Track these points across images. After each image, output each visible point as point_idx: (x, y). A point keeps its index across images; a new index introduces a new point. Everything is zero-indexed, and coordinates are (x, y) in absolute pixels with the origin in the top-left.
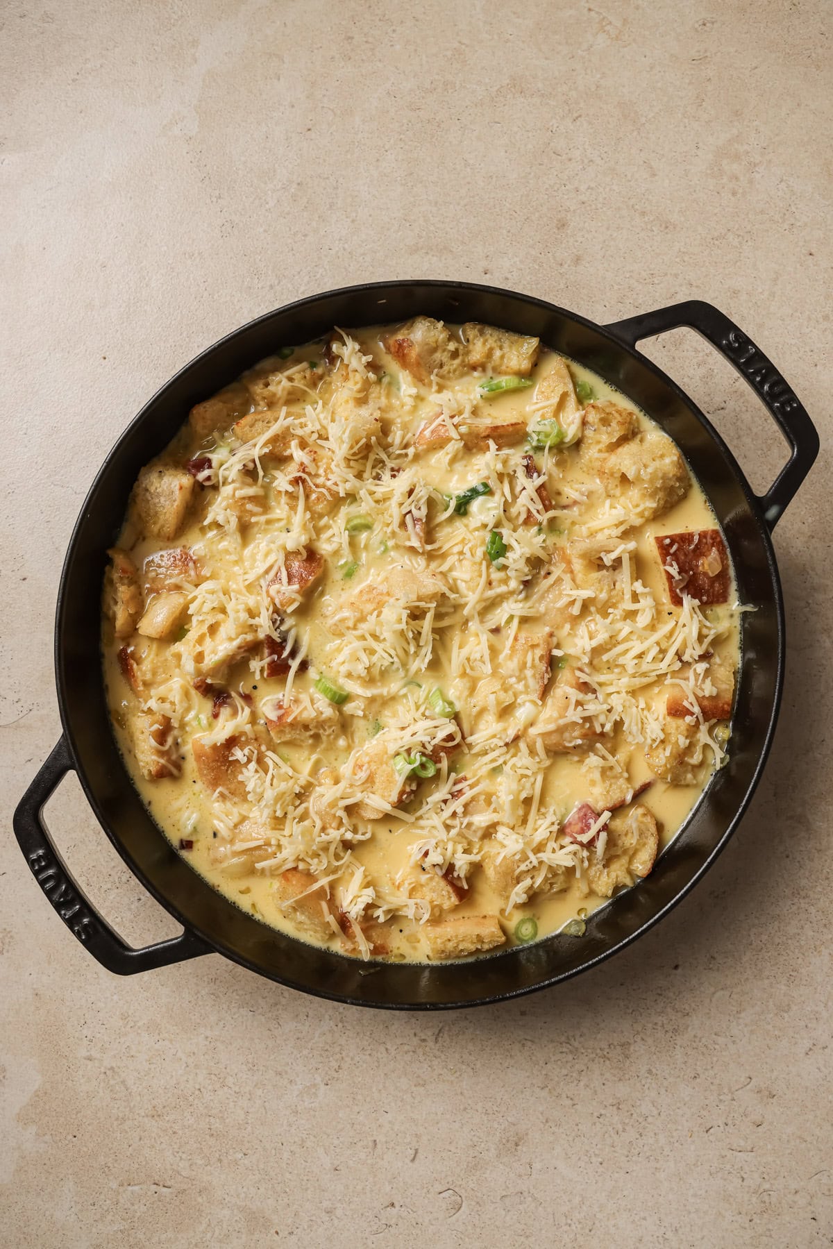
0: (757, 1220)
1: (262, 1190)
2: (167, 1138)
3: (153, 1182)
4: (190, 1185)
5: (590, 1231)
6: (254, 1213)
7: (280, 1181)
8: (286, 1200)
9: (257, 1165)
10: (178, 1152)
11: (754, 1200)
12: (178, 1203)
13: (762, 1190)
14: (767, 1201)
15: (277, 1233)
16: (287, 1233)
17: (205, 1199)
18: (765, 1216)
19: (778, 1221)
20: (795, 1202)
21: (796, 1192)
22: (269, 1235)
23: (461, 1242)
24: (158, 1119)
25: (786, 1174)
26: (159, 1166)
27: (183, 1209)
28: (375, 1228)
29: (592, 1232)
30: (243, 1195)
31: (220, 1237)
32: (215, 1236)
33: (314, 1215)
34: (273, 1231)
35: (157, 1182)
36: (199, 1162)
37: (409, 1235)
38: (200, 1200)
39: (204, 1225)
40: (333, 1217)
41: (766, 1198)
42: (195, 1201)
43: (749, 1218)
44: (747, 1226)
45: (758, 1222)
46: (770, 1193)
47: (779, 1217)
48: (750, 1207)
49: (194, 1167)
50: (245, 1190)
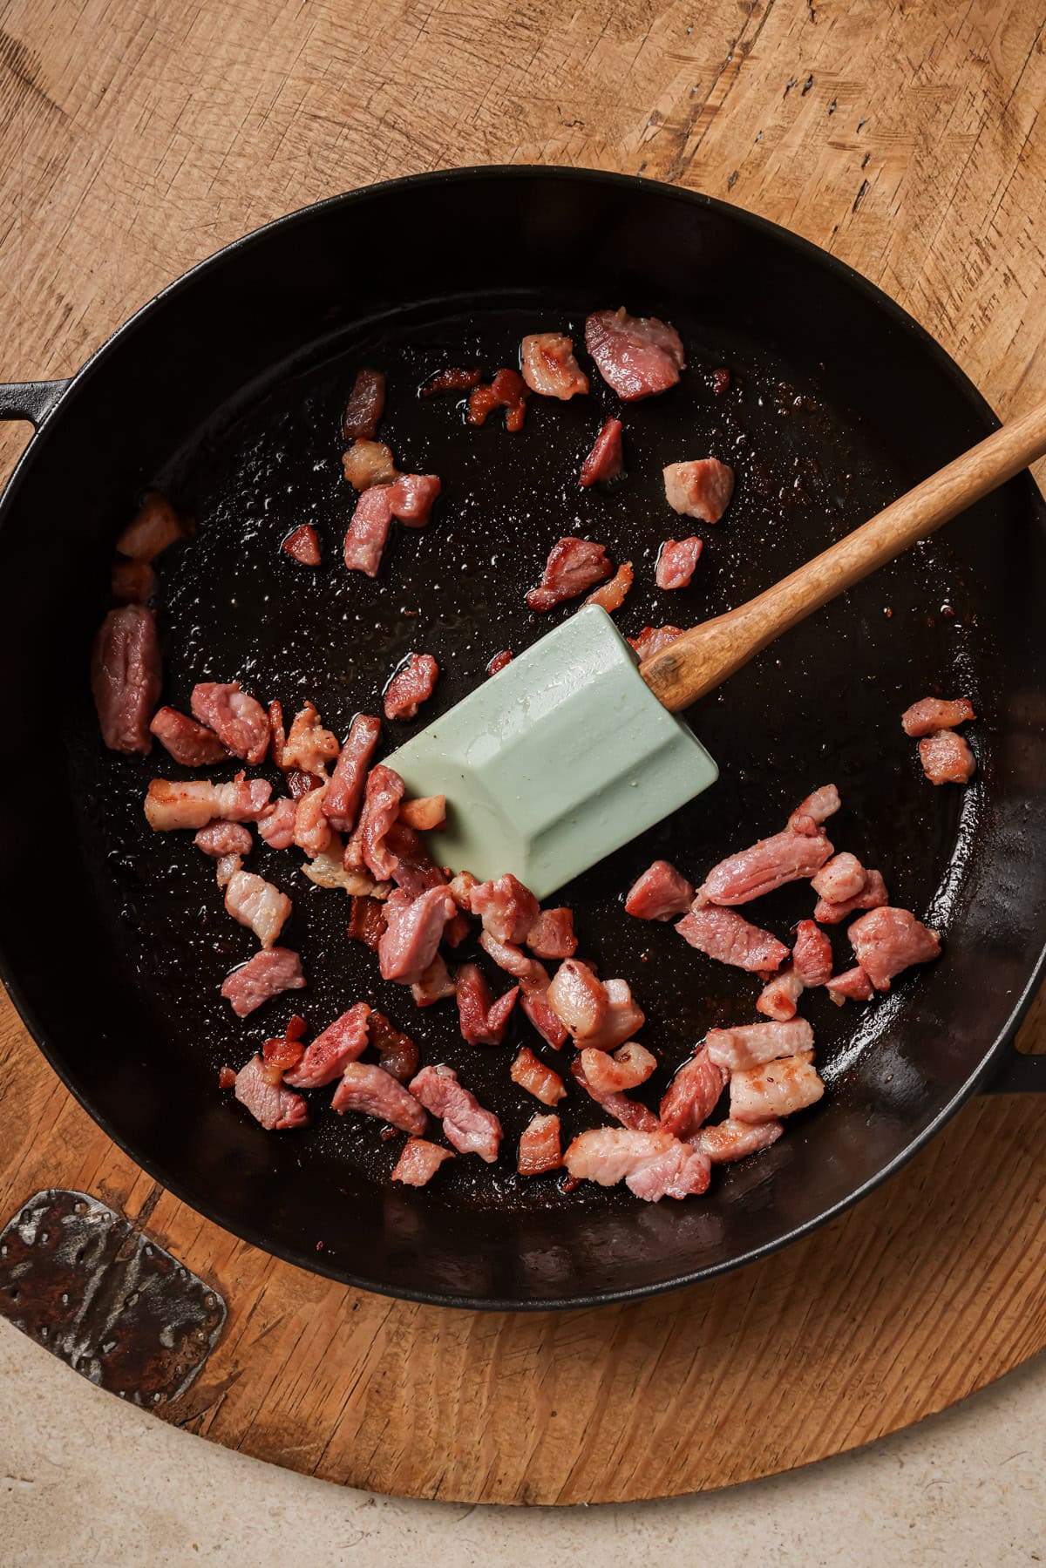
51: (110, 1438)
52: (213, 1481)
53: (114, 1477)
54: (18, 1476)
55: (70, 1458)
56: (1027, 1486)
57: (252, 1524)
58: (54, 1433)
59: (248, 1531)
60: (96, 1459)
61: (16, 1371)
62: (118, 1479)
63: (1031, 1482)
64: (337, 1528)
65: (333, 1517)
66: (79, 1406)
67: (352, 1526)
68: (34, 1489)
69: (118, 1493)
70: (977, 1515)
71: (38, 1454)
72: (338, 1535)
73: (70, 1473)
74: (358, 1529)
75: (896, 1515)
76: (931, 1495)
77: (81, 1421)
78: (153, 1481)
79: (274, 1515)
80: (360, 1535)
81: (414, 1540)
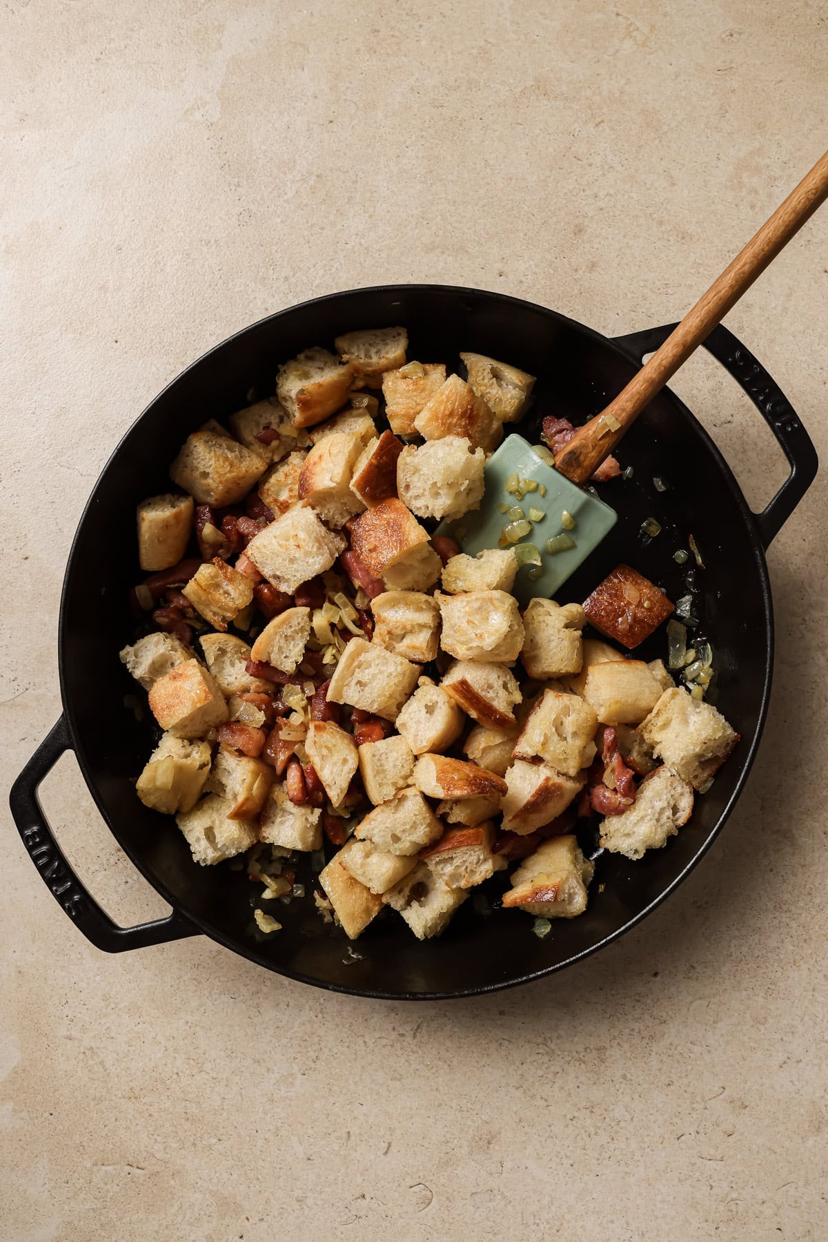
0: (723, 1228)
1: (235, 1176)
2: (142, 1120)
3: (127, 1163)
4: (163, 1168)
5: (558, 1231)
6: (226, 1198)
7: (252, 1167)
8: (257, 1187)
9: (231, 1152)
10: (153, 1135)
11: (721, 1208)
12: (150, 1184)
13: (729, 1199)
14: (735, 1210)
15: (247, 1219)
16: (257, 1219)
17: (178, 1182)
18: (732, 1224)
19: (744, 1230)
20: (761, 1212)
21: (763, 1203)
22: (240, 1221)
23: (429, 1236)
24: (134, 1101)
25: (754, 1184)
26: (134, 1147)
27: (155, 1191)
28: (345, 1218)
29: (561, 1232)
30: (215, 1181)
31: (191, 1220)
32: (186, 1219)
33: (285, 1203)
34: (244, 1217)
35: (131, 1163)
36: (174, 1145)
37: (378, 1227)
38: (172, 1182)
39: (176, 1208)
40: (304, 1206)
41: (733, 1208)
42: (168, 1183)
43: (716, 1226)
44: (713, 1233)
45: (724, 1230)
46: (738, 1202)
47: (745, 1226)
48: (718, 1215)
49: (168, 1150)
50: (218, 1175)
51: (194, 1145)
52: (260, 1177)
53: (197, 1170)
54: (135, 1165)
55: (169, 1156)
56: (793, 1204)
57: (285, 1206)
58: (159, 1139)
59: (281, 1210)
60: (185, 1157)
61: (136, 1098)
62: (199, 1171)
63: (796, 1202)
64: (340, 1212)
65: (338, 1204)
66: (175, 1123)
67: (350, 1211)
68: (145, 1175)
69: (198, 1180)
70: (760, 1223)
71: (148, 1152)
72: (341, 1217)
73: (168, 1165)
74: (353, 1213)
75: (707, 1221)
76: (730, 1208)
77: (176, 1132)
78: (221, 1174)
79: (299, 1201)
80: (355, 1217)
81: (390, 1222)
